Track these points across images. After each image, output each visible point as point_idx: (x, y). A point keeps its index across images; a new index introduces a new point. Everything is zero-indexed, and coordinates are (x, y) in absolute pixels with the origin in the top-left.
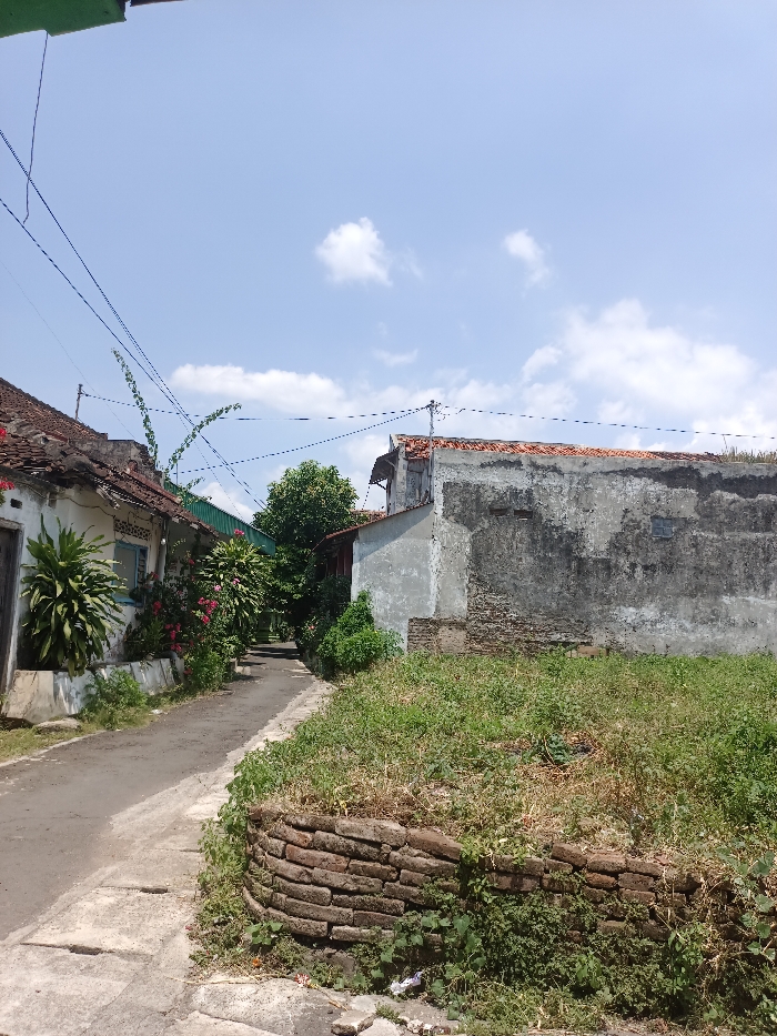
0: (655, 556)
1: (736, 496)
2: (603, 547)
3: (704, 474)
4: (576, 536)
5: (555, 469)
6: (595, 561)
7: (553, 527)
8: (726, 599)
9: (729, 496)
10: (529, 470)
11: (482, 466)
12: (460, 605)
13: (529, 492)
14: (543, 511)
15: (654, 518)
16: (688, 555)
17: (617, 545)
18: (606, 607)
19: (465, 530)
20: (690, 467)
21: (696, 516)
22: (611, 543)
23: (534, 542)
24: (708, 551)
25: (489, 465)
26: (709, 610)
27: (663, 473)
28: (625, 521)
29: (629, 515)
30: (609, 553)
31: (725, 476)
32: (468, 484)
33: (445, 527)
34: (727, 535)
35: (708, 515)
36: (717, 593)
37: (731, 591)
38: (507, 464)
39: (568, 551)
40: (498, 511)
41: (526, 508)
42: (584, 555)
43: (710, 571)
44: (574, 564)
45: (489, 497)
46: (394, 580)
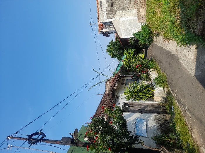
11: (102, 11)
12: (134, 11)
19: (117, 13)
25: (102, 9)
32: (107, 14)
33: (116, 18)
38: (101, 5)
40: (112, 5)
45: (109, 8)
46: (130, 28)
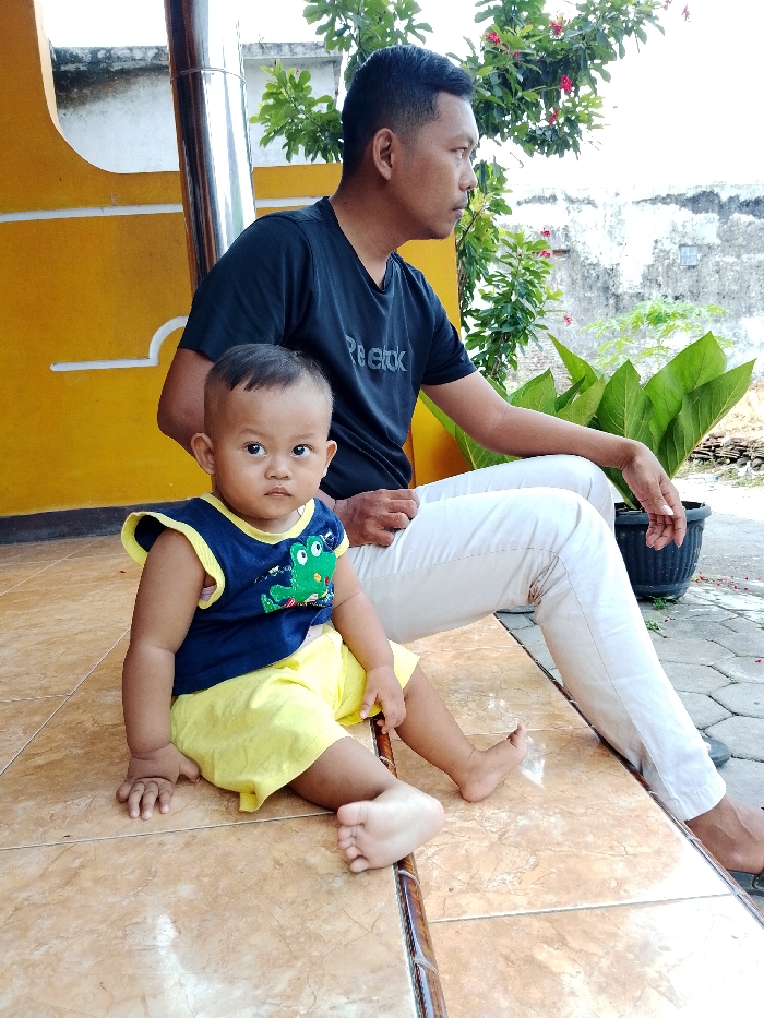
0: (684, 285)
1: (751, 218)
2: (638, 280)
3: (724, 197)
4: (611, 273)
5: (590, 202)
6: (631, 296)
7: (590, 265)
8: (745, 321)
9: (745, 218)
10: (566, 204)
13: (566, 229)
14: (579, 248)
15: (681, 246)
16: (713, 283)
17: (650, 279)
18: (642, 341)
20: (711, 192)
21: (718, 242)
22: (645, 278)
23: (573, 282)
24: (730, 275)
26: (731, 333)
27: (688, 200)
28: (657, 251)
29: (659, 245)
30: (643, 285)
31: (742, 199)
34: (745, 257)
35: (727, 238)
36: (738, 316)
37: (749, 311)
39: (606, 289)
41: (563, 247)
42: (620, 291)
43: (731, 296)
44: (612, 301)
